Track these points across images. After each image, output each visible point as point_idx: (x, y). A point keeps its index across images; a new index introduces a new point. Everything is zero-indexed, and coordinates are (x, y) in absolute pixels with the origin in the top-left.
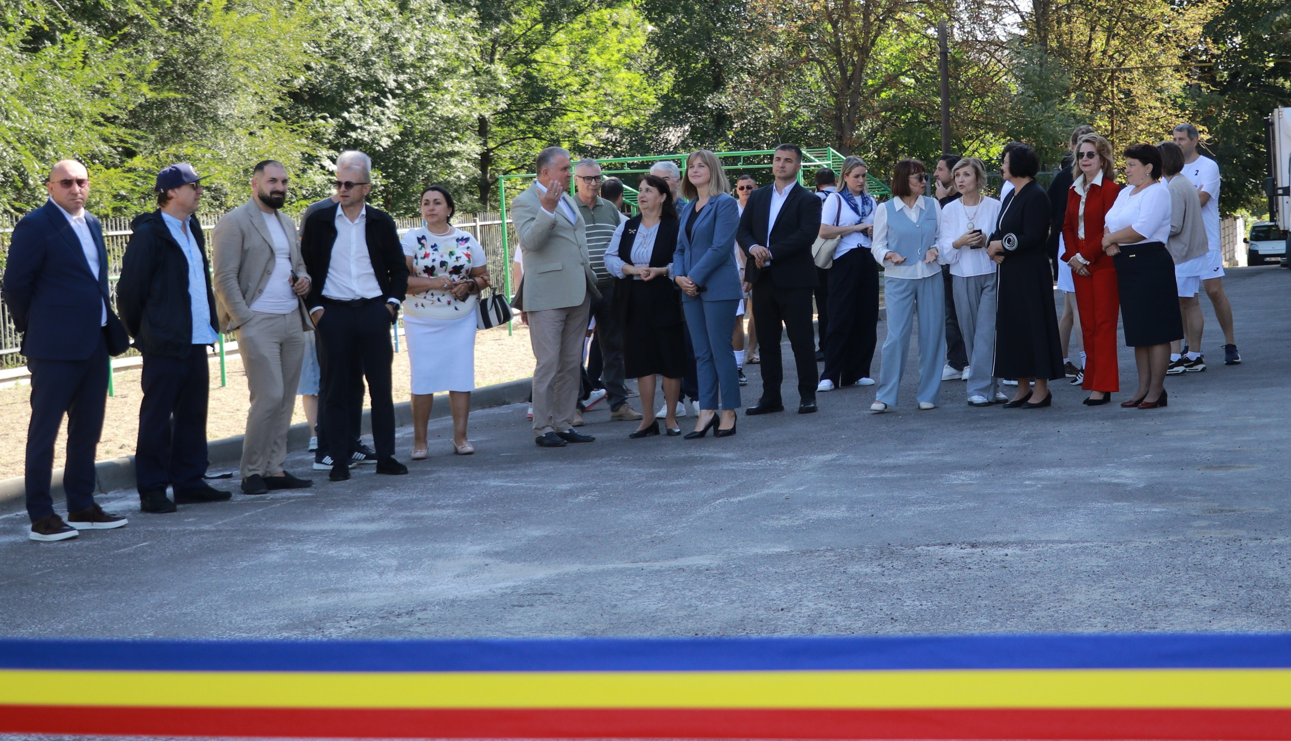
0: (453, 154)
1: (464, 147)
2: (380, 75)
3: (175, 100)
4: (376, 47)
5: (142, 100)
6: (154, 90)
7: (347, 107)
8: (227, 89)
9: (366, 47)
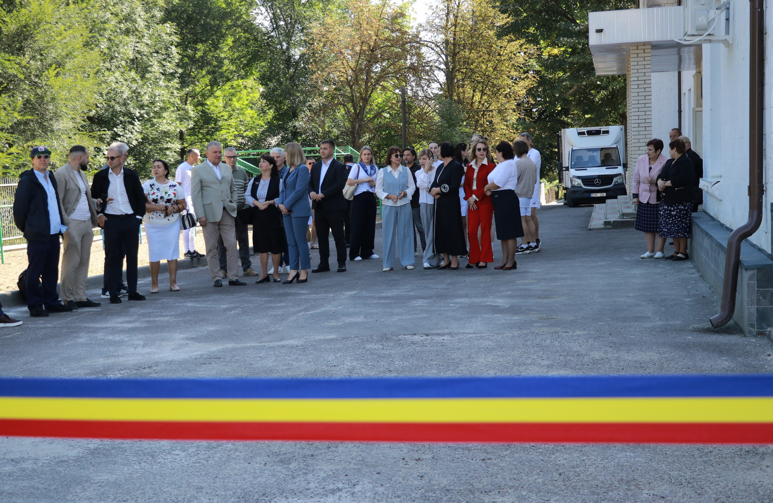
0: (167, 149)
1: (173, 146)
2: (132, 110)
4: (130, 96)
5: (15, 120)
6: (22, 115)
7: (116, 125)
8: (57, 116)
9: (125, 96)
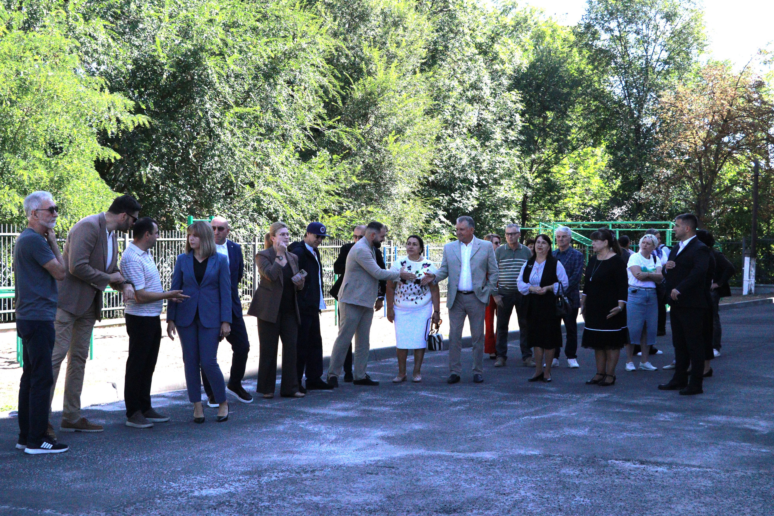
0: (504, 216)
1: (509, 213)
2: (469, 176)
3: (369, 185)
4: (468, 163)
5: (353, 184)
6: (359, 179)
7: (453, 190)
8: (393, 181)
9: (463, 163)
